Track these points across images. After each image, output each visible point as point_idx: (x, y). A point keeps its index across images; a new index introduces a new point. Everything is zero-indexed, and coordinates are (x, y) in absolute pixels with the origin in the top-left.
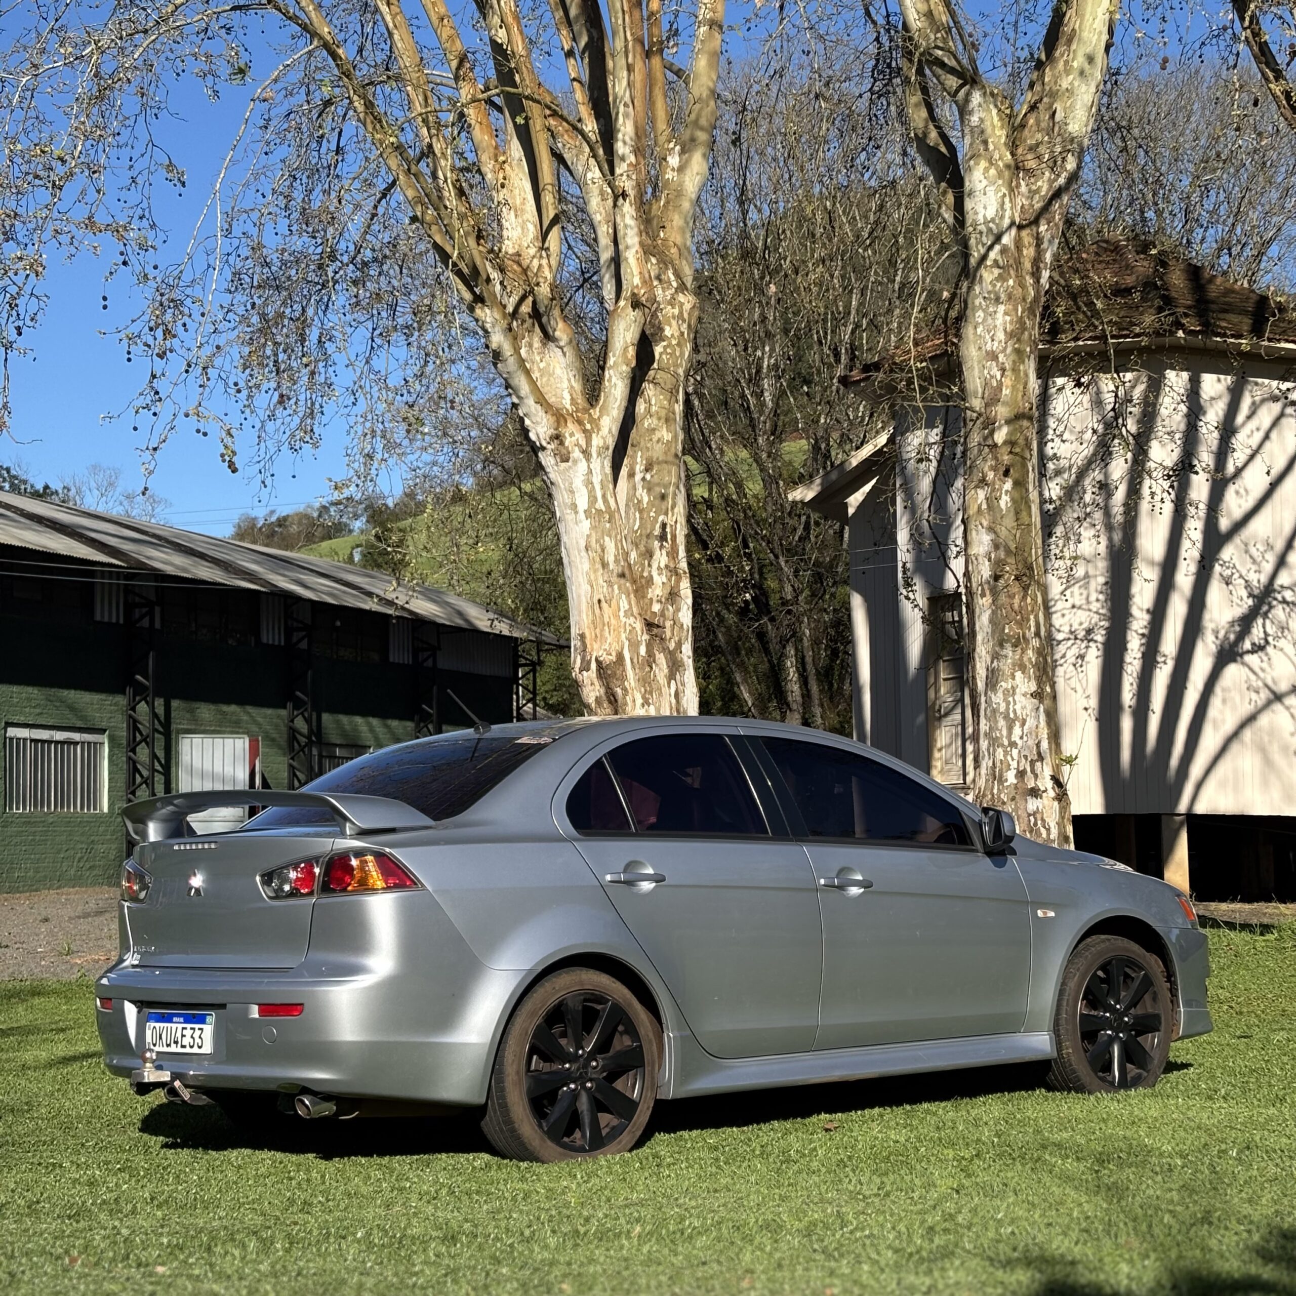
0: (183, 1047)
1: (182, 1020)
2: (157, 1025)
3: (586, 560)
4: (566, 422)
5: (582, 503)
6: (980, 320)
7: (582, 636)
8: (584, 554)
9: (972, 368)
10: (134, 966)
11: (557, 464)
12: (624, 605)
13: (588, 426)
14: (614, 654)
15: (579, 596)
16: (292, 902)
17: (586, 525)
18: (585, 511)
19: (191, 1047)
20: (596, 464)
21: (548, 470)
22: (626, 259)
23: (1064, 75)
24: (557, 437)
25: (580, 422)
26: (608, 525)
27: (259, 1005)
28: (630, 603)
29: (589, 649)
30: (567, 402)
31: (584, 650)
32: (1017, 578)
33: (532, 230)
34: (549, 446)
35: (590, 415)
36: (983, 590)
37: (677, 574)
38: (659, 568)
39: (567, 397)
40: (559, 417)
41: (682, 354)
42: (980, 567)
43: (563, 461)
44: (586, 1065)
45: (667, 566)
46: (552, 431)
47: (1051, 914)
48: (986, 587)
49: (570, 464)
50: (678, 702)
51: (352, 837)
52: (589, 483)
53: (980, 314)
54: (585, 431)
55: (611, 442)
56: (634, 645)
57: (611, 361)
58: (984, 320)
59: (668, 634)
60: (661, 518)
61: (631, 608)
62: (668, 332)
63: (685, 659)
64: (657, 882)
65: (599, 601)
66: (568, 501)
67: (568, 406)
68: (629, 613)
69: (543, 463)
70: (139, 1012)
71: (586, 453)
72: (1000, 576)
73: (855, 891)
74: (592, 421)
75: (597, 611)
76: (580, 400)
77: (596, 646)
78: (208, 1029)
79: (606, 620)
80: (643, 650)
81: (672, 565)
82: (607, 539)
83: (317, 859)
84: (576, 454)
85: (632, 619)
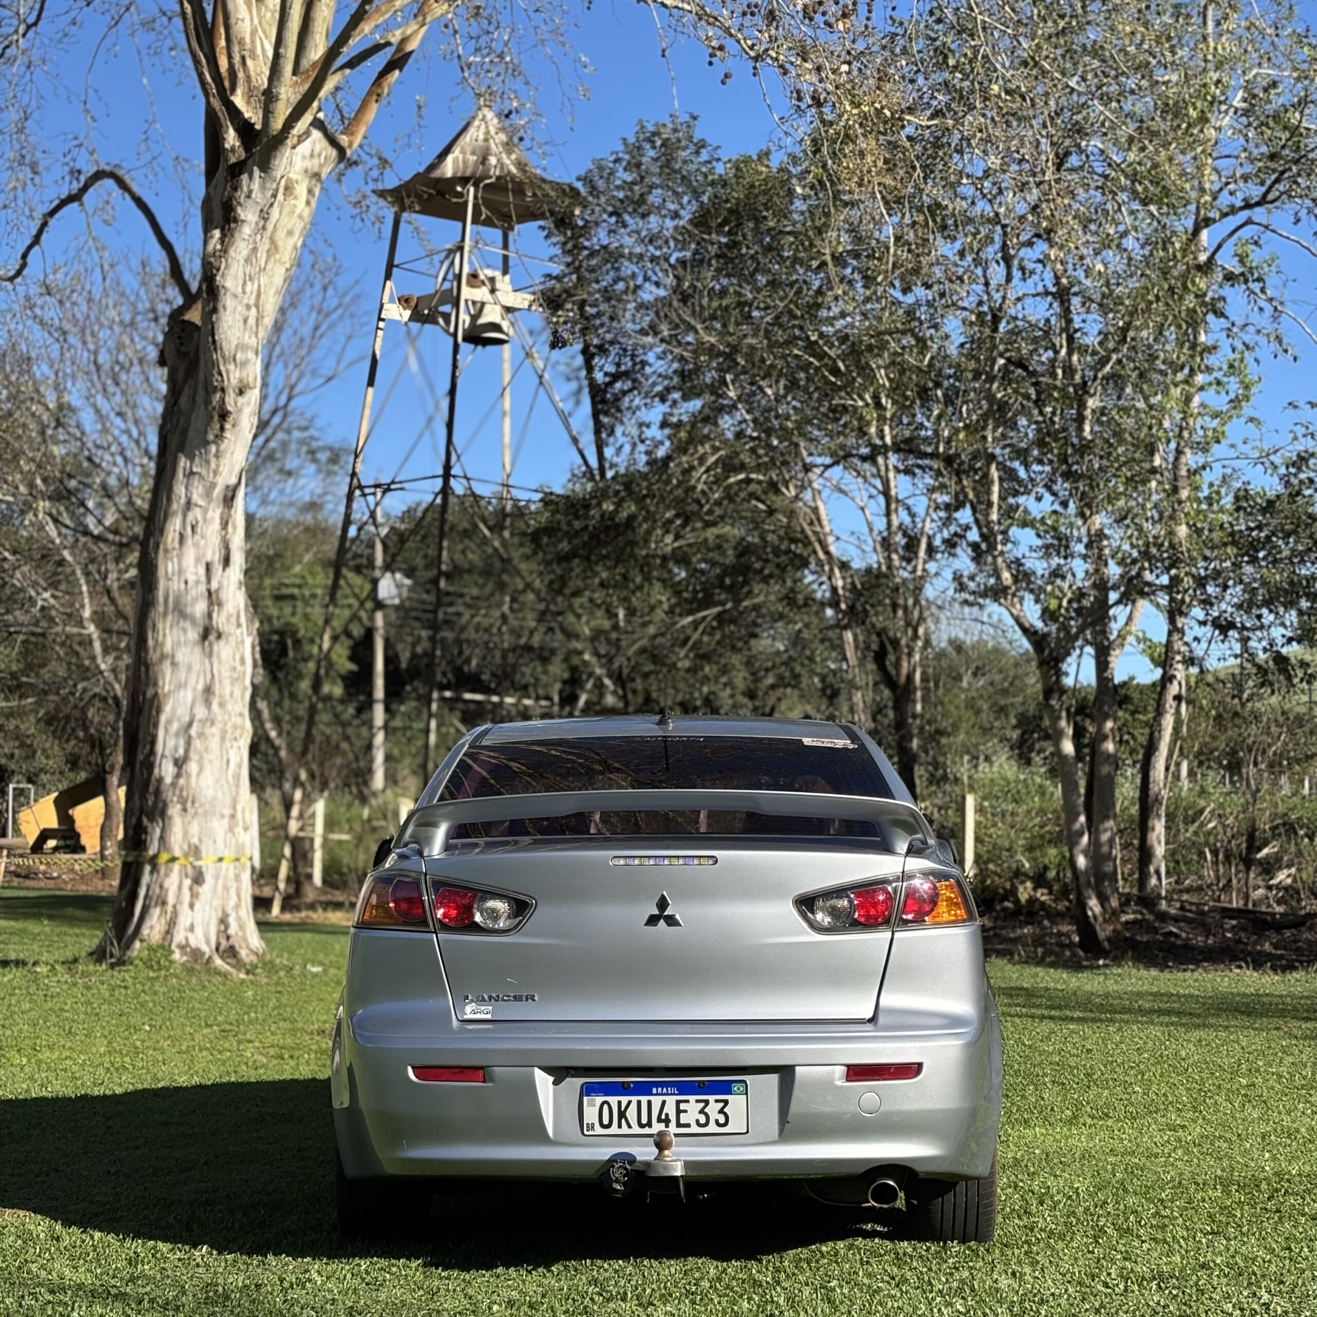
0: (688, 1126)
1: (674, 1091)
2: (613, 1100)
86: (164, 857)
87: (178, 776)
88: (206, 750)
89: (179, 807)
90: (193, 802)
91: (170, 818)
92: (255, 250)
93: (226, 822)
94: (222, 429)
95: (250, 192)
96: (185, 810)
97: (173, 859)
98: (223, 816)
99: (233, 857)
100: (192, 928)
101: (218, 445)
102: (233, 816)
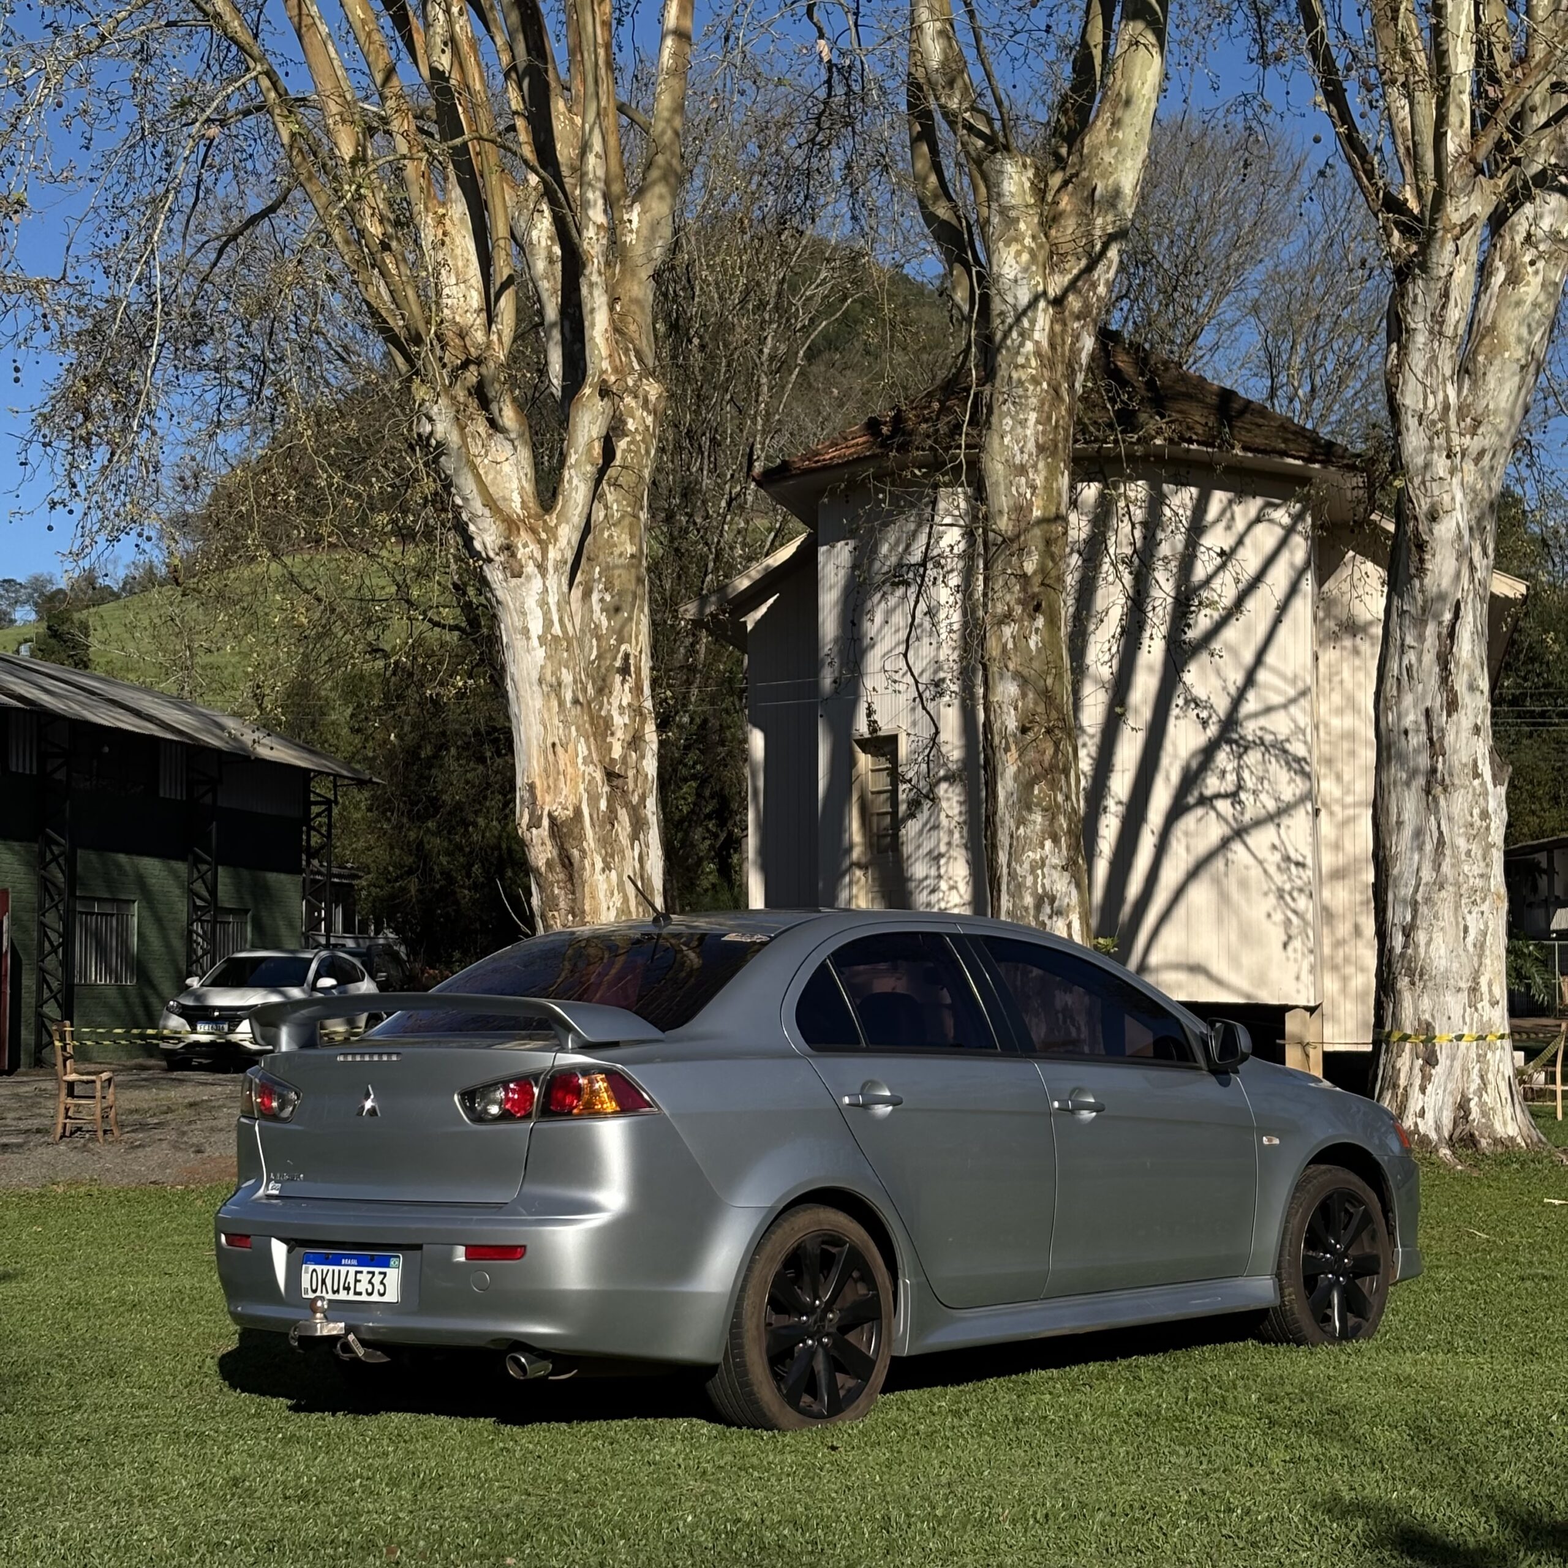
0: (360, 1294)
1: (355, 1262)
2: (319, 1268)
3: (538, 695)
4: (518, 530)
5: (536, 627)
6: (1008, 429)
7: (532, 787)
8: (536, 688)
9: (997, 484)
10: (270, 1197)
11: (506, 581)
12: (582, 749)
13: (544, 536)
14: (571, 808)
15: (529, 739)
16: (503, 1126)
17: (540, 653)
18: (539, 637)
19: (370, 1294)
20: (552, 581)
21: (494, 586)
22: (592, 338)
23: (1106, 147)
24: (508, 548)
25: (533, 531)
26: (565, 654)
27: (467, 1246)
28: (589, 749)
29: (539, 802)
30: (516, 505)
31: (534, 803)
32: (1049, 731)
33: (475, 299)
34: (497, 558)
35: (545, 522)
36: (1007, 743)
37: (641, 714)
38: (620, 707)
39: (516, 498)
40: (511, 525)
41: (648, 452)
42: (1005, 717)
43: (514, 576)
44: (823, 1317)
45: (629, 705)
46: (501, 541)
47: (1276, 1141)
48: (1011, 740)
49: (522, 580)
50: (642, 867)
51: (574, 1051)
52: (543, 603)
53: (1008, 422)
54: (540, 541)
55: (570, 556)
56: (594, 799)
57: (572, 459)
58: (1013, 429)
59: (631, 786)
60: (623, 647)
61: (590, 753)
62: (631, 425)
63: (650, 815)
64: (894, 1105)
65: (554, 745)
66: (519, 625)
67: (519, 511)
68: (587, 761)
69: (489, 577)
70: (289, 1251)
71: (541, 568)
72: (1029, 729)
73: (1087, 1115)
74: (548, 529)
75: (551, 757)
76: (532, 504)
77: (548, 799)
78: (394, 1275)
79: (562, 768)
80: (603, 805)
81: (636, 704)
82: (564, 670)
83: (536, 1077)
84: (530, 568)
85: (591, 768)
86: (1396, 1036)
87: (1405, 946)
88: (1436, 917)
89: (1407, 979)
90: (1421, 975)
91: (1400, 992)
92: (1434, 359)
93: (1464, 997)
94: (1422, 561)
95: (1416, 296)
96: (1413, 983)
97: (1405, 1038)
98: (1459, 990)
99: (1475, 1034)
100: (1422, 1114)
101: (1421, 580)
102: (1474, 990)
